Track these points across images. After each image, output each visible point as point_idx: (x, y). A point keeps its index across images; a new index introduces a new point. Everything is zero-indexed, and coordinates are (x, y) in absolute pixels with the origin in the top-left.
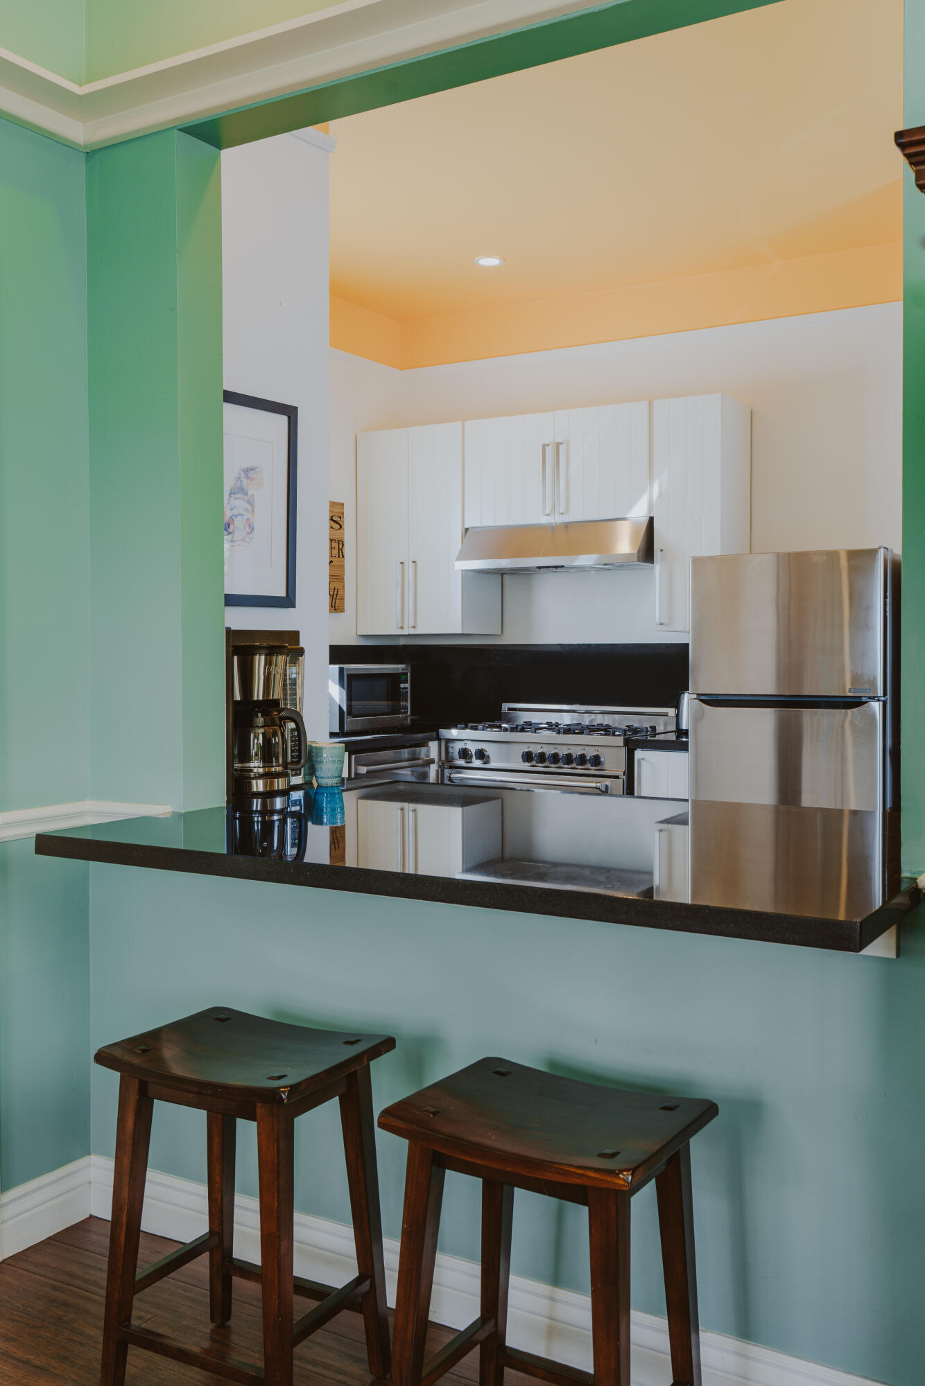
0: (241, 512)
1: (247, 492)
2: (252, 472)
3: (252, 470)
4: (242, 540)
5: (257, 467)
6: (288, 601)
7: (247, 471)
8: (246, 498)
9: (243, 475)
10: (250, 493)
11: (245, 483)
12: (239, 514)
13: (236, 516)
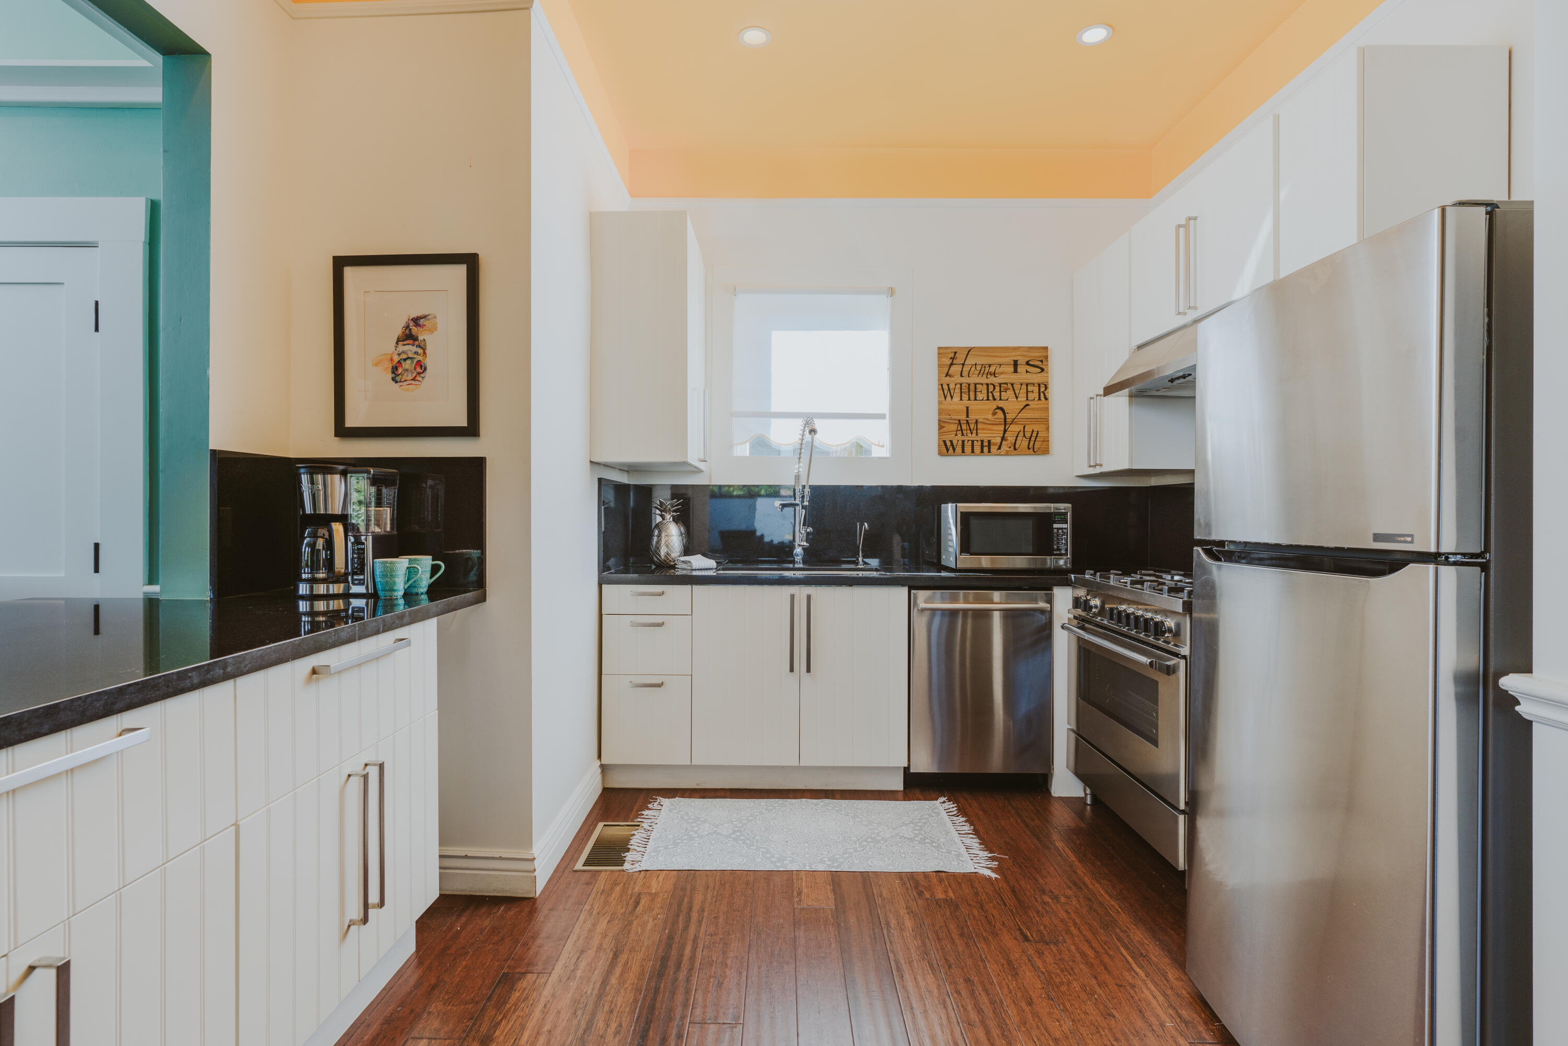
0: (410, 356)
1: (418, 337)
2: (422, 320)
3: (422, 318)
4: (413, 380)
5: (428, 315)
6: (471, 430)
7: (416, 321)
8: (417, 343)
9: (411, 324)
10: (421, 338)
11: (415, 330)
12: (408, 358)
13: (405, 360)
